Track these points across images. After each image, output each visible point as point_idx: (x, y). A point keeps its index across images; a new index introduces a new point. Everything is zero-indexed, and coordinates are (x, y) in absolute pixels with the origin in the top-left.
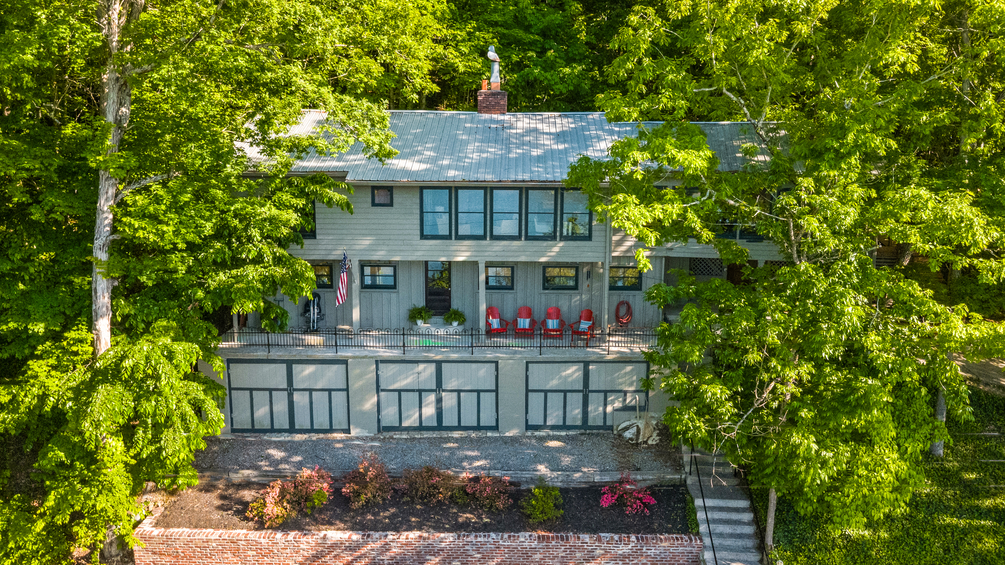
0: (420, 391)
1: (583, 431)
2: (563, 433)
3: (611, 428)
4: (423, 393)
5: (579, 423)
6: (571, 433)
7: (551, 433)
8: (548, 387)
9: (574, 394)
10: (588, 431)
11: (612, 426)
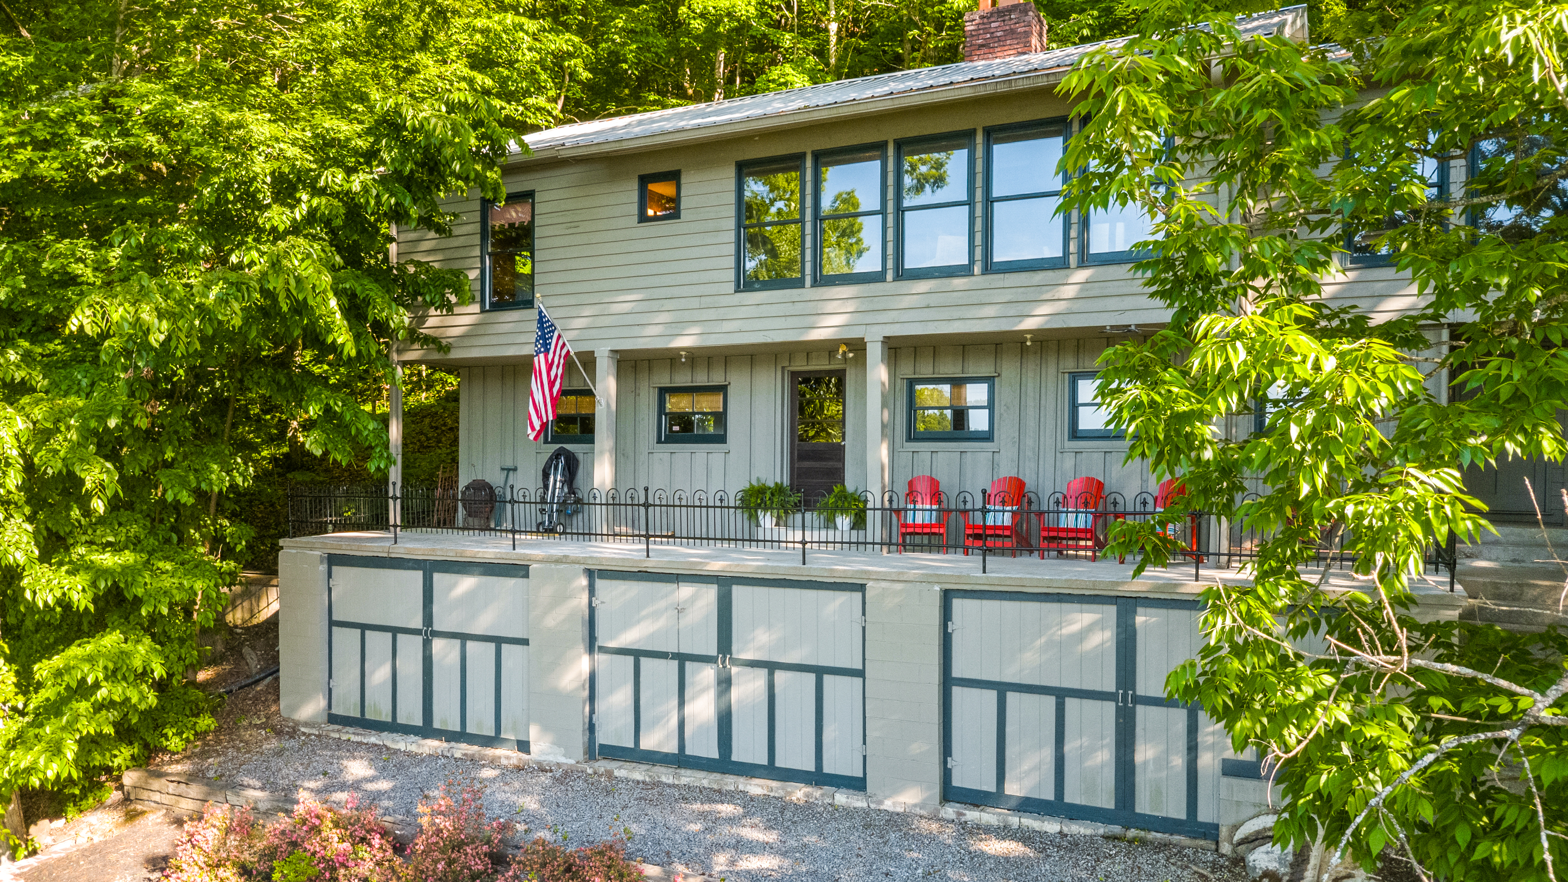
0: (682, 659)
1: (1117, 829)
2: (1052, 827)
3: (1211, 832)
4: (688, 665)
5: (1106, 800)
6: (1079, 829)
7: (1014, 821)
8: (1009, 676)
9: (1088, 703)
10: (1132, 833)
11: (1216, 827)
